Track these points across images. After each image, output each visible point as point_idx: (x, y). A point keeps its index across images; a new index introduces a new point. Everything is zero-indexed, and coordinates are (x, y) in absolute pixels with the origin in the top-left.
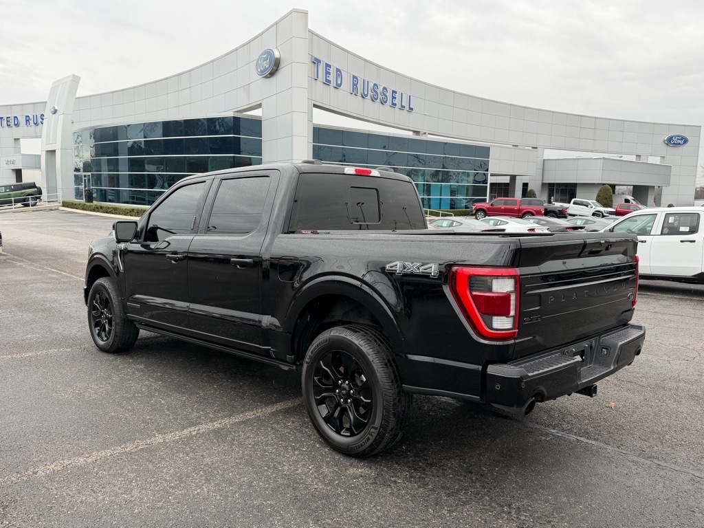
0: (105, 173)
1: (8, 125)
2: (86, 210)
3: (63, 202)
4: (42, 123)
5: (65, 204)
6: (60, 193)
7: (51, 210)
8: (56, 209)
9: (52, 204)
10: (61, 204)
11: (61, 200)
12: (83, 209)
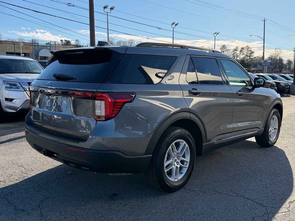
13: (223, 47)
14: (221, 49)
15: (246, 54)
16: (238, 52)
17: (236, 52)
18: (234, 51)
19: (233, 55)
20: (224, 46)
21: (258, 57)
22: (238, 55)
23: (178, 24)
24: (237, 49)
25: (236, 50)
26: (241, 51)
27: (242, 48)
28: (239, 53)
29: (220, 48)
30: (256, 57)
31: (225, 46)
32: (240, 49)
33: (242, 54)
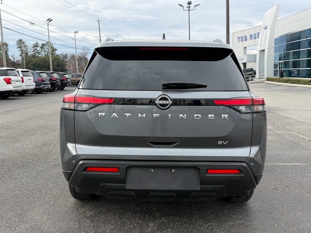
0: (291, 60)
1: (241, 41)
2: (280, 82)
3: (267, 78)
4: (258, 37)
5: (268, 79)
6: (265, 73)
7: (260, 83)
8: (263, 82)
9: (261, 80)
10: (266, 79)
11: (266, 77)
12: (278, 82)
13: (20, 42)
14: (17, 45)
15: (48, 51)
16: (38, 49)
17: (36, 48)
18: (34, 47)
19: (33, 51)
20: (20, 40)
21: (61, 54)
22: (40, 51)
23: (52, 20)
24: (38, 45)
25: (36, 46)
26: (42, 47)
27: (43, 45)
28: (40, 50)
29: (16, 42)
30: (58, 55)
31: (22, 41)
32: (40, 46)
33: (44, 50)
